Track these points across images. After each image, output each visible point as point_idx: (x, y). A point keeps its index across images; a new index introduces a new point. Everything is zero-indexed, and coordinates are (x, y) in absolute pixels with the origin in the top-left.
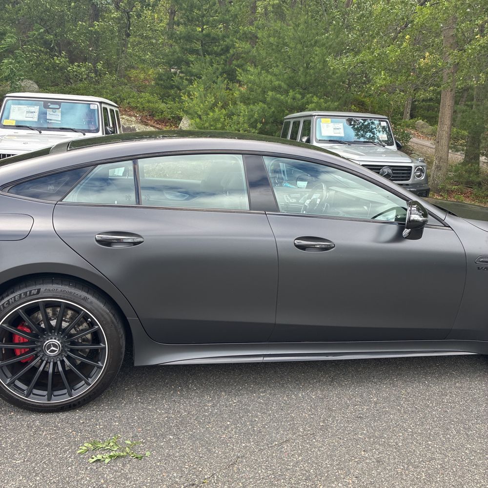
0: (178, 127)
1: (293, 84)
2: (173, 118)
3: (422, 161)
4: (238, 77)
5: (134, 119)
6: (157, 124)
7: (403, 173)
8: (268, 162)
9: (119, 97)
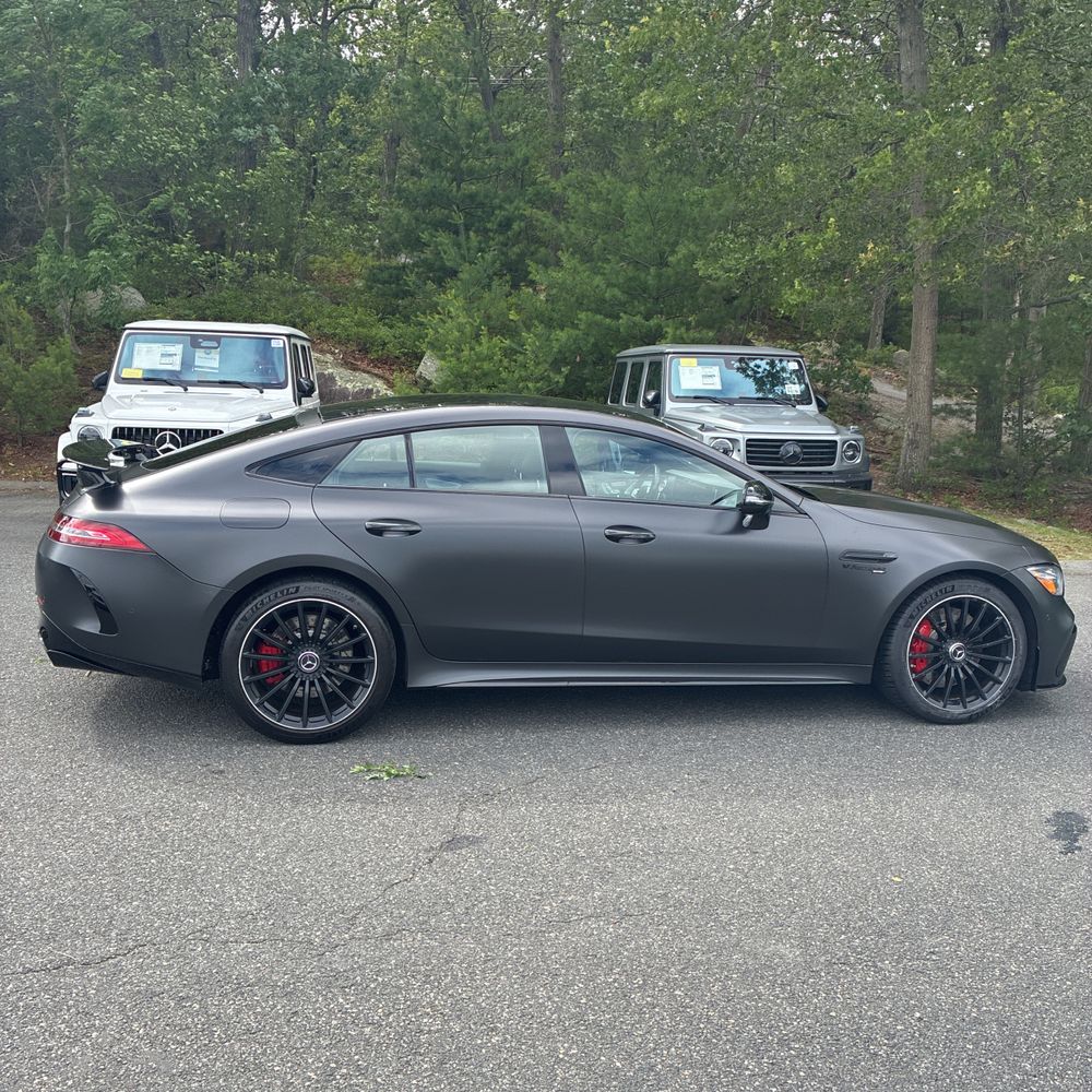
0: (415, 372)
1: (635, 291)
2: (405, 354)
3: (856, 432)
4: (531, 275)
5: (329, 358)
6: (375, 366)
7: (822, 453)
8: (575, 438)
9: (300, 315)
